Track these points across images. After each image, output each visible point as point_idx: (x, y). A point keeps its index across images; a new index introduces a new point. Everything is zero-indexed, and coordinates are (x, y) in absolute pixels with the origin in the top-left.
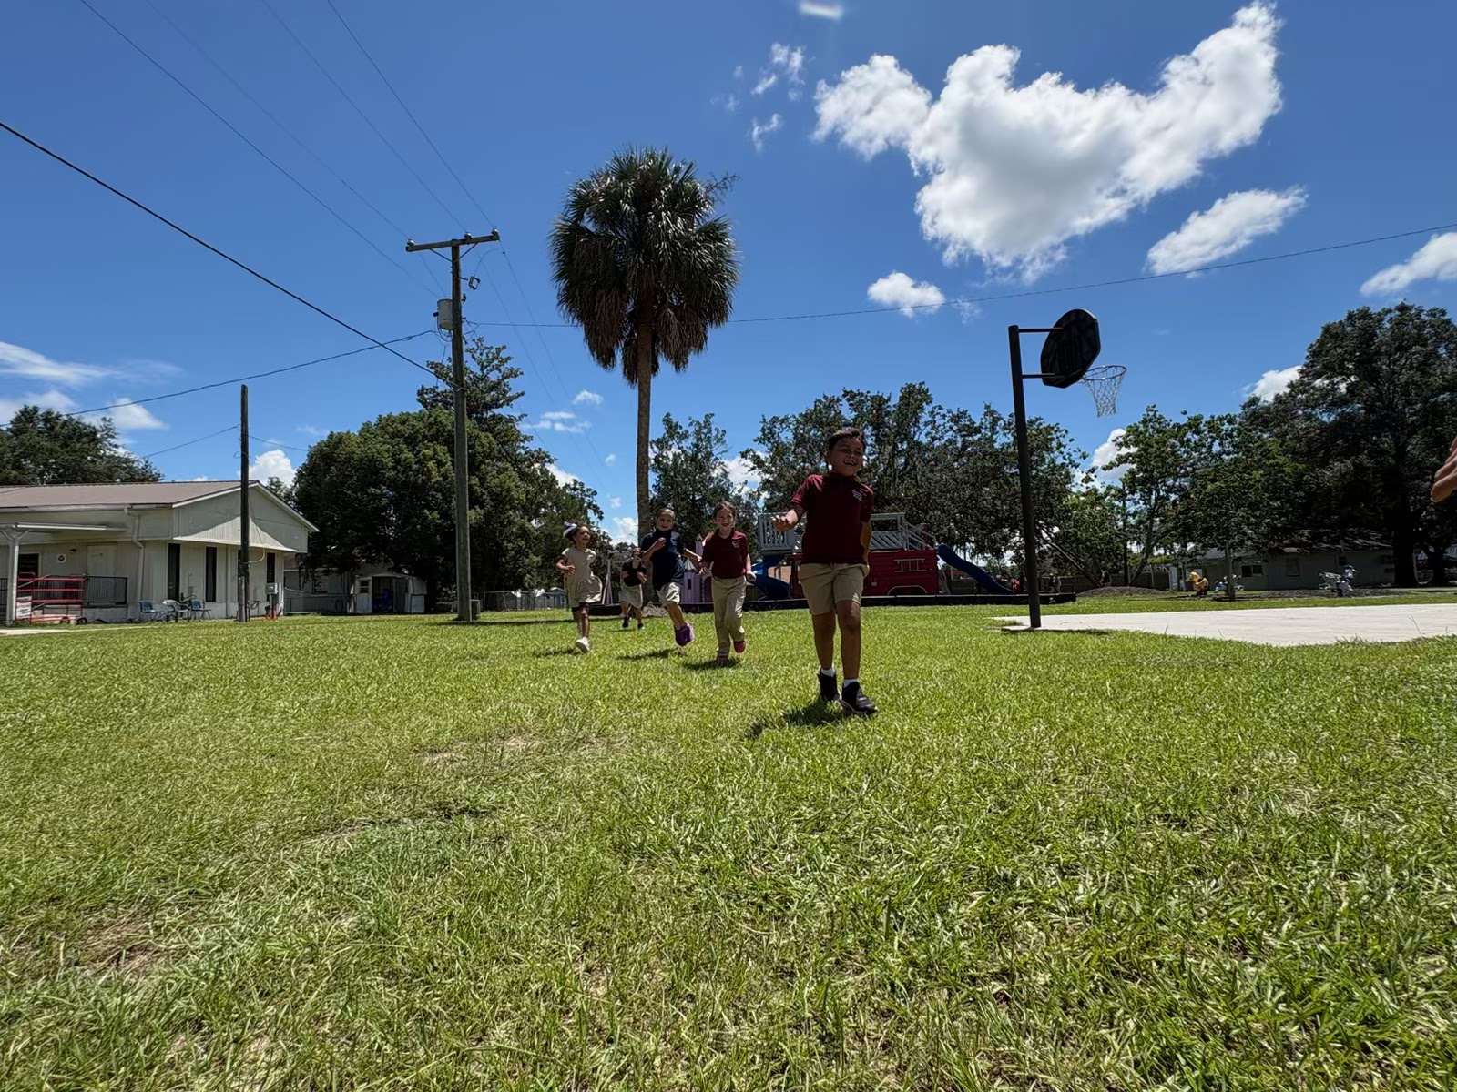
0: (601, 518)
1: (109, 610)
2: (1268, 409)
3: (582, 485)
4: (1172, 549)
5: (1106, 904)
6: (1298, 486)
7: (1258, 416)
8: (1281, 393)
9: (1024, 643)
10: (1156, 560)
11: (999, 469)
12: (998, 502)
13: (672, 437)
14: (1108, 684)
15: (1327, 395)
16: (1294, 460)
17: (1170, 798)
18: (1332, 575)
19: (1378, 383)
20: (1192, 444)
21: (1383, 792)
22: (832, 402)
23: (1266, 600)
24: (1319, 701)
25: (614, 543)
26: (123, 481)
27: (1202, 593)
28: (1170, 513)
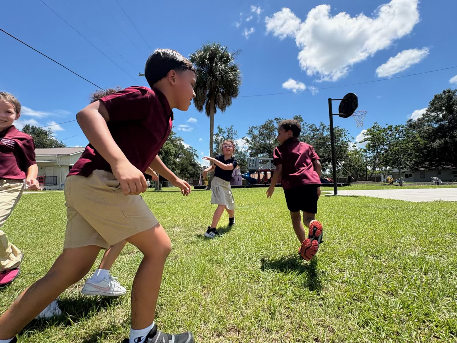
0: (198, 158)
1: (52, 186)
2: (415, 123)
3: (192, 148)
4: (382, 169)
5: (352, 280)
6: (425, 148)
7: (412, 125)
8: (420, 118)
9: (332, 200)
10: (376, 172)
11: (325, 143)
12: (324, 154)
13: (220, 133)
14: (358, 214)
15: (435, 118)
16: (424, 139)
17: (374, 250)
18: (435, 178)
19: (453, 114)
20: (389, 134)
21: (441, 249)
22: (271, 121)
23: (413, 186)
24: (425, 220)
25: (202, 166)
26: (55, 147)
27: (391, 183)
28: (381, 157)
